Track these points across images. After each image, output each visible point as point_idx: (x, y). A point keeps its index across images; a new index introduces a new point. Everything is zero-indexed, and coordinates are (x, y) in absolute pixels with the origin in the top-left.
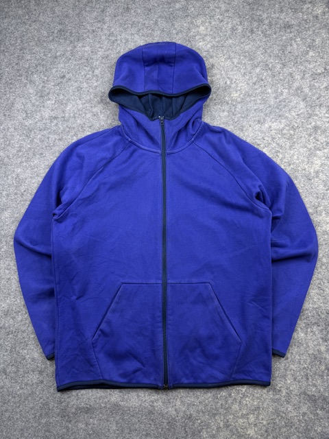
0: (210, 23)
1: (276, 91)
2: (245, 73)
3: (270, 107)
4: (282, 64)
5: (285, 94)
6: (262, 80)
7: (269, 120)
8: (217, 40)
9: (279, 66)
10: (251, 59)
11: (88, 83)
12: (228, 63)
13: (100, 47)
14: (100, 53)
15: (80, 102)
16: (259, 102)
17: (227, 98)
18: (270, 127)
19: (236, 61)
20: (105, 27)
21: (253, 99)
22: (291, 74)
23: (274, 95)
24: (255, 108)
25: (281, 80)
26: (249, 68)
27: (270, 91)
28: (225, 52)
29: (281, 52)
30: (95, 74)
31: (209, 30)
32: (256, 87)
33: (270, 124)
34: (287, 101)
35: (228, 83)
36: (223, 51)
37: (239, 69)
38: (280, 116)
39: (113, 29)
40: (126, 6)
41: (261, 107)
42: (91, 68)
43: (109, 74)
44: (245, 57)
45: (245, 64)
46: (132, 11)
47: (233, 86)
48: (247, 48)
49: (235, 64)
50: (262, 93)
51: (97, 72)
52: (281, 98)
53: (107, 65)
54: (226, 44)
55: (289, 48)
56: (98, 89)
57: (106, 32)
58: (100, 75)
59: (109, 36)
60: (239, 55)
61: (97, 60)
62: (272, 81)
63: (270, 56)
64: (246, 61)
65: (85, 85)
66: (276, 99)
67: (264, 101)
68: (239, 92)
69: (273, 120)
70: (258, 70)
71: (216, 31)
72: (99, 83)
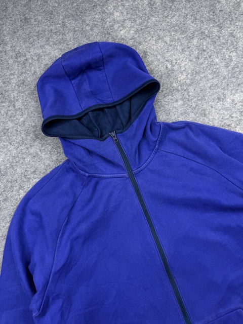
0: (124, 6)
1: (224, 59)
2: (183, 50)
3: (224, 78)
4: (218, 26)
5: (234, 59)
6: (204, 51)
7: (229, 93)
8: (138, 22)
9: (215, 30)
10: (183, 32)
11: (12, 121)
12: (161, 44)
13: (11, 74)
14: (14, 81)
15: (13, 147)
16: (210, 77)
17: (175, 85)
18: (233, 101)
19: (167, 39)
20: (8, 48)
21: (202, 75)
22: (232, 35)
23: (224, 64)
24: (209, 85)
25: (223, 44)
26: (185, 42)
27: (217, 60)
28: (152, 33)
29: (211, 13)
30: (16, 108)
31: (125, 14)
32: (201, 61)
33: (232, 97)
34: (240, 65)
35: (169, 66)
36: (149, 32)
37: (175, 48)
38: (239, 85)
39: (18, 48)
40: (23, 18)
41: (215, 81)
42: (10, 102)
43: (33, 103)
44: (176, 31)
45: (178, 39)
46: (32, 21)
47: (176, 67)
48: (174, 21)
49: (168, 42)
50: (211, 65)
51: (18, 104)
52: (232, 64)
53: (27, 93)
54: (149, 24)
55: (218, 6)
56: (27, 124)
57: (11, 53)
58: (23, 107)
59: (16, 57)
60: (169, 32)
61: (13, 91)
62: (215, 48)
63: (202, 22)
64: (178, 36)
65: (10, 125)
66: (227, 67)
67: (216, 74)
68: (184, 73)
69: (234, 91)
70: (195, 41)
71: (134, 12)
72: (25, 116)
